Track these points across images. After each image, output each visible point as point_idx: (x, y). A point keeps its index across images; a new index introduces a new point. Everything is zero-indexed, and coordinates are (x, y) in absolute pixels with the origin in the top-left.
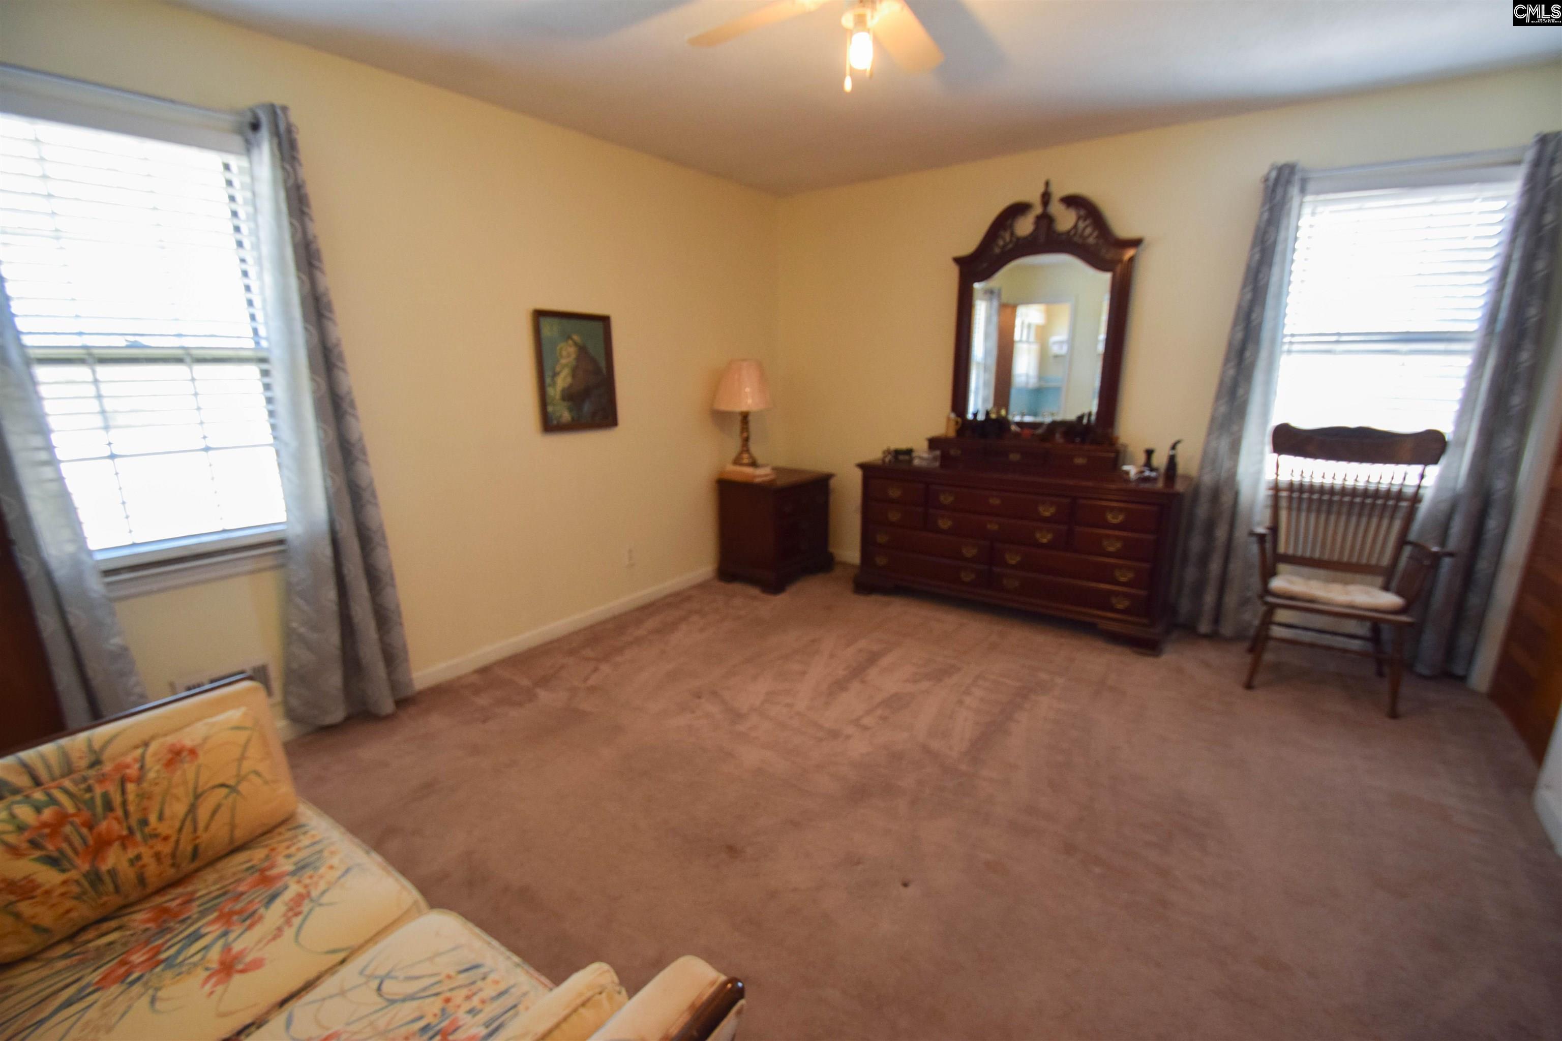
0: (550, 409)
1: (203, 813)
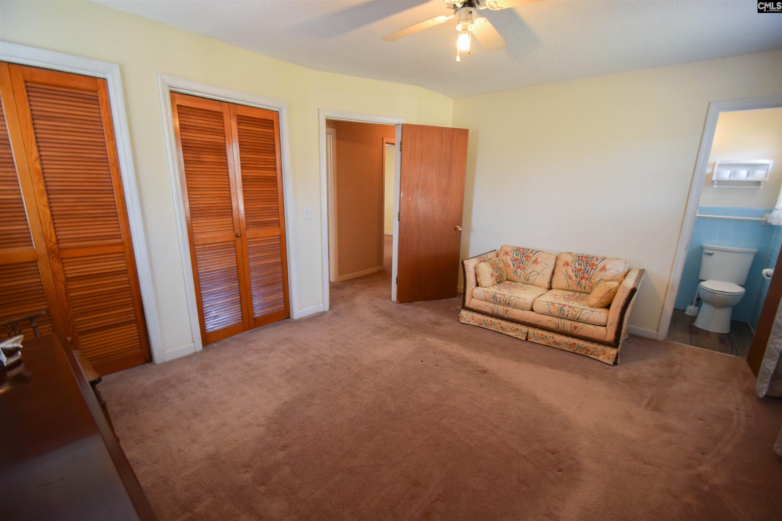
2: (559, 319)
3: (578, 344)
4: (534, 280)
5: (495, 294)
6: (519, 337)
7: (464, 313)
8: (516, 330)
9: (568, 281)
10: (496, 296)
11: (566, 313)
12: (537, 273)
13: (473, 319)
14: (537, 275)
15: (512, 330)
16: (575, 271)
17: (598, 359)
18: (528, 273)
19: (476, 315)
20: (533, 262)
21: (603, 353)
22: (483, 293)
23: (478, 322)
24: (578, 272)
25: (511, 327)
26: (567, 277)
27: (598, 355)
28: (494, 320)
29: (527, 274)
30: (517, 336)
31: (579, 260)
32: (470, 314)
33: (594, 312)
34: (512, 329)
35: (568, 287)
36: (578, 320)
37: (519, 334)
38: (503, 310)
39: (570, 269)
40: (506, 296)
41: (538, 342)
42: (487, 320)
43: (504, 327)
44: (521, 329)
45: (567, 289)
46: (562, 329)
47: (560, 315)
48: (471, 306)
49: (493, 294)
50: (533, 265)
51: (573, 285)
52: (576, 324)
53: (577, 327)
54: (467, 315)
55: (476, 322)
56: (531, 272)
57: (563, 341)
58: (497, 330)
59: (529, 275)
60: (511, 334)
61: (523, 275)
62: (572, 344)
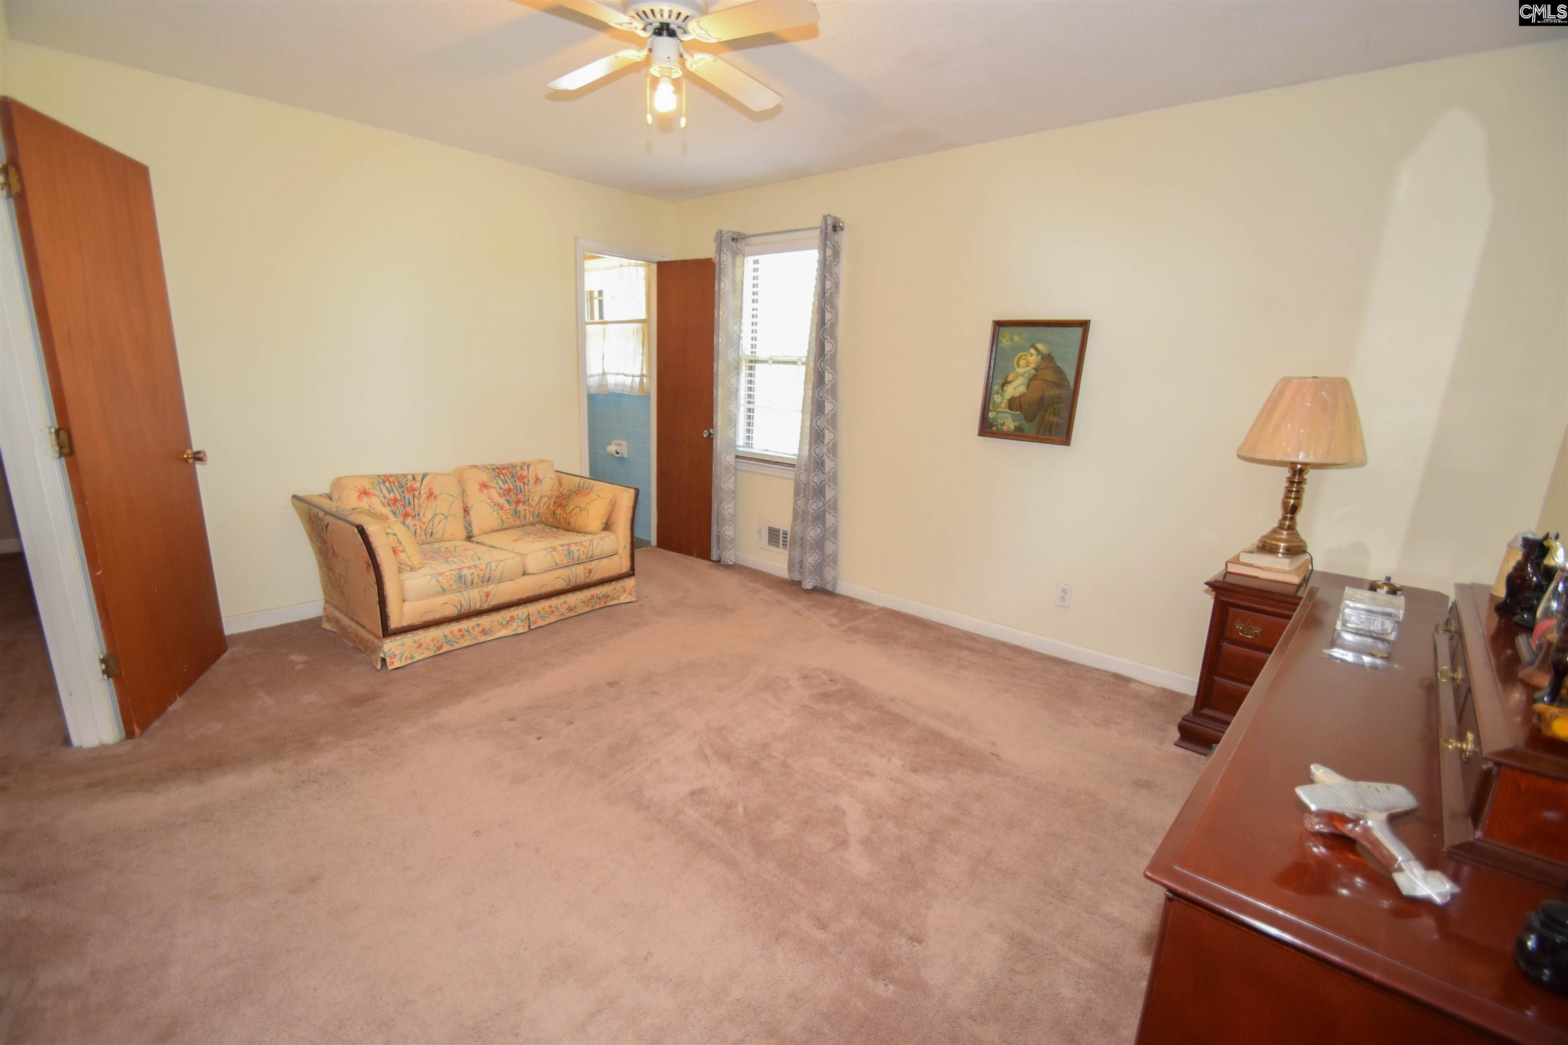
0: (991, 415)
1: (574, 512)
2: (567, 569)
3: (597, 594)
4: (444, 531)
5: (457, 571)
6: (520, 630)
7: (390, 646)
8: (510, 621)
9: (498, 514)
10: (463, 573)
11: (576, 555)
12: (443, 517)
13: (420, 646)
14: (445, 520)
15: (504, 625)
16: (504, 494)
17: (620, 602)
18: (428, 521)
19: (424, 635)
20: (428, 497)
21: (623, 590)
22: (434, 581)
23: (431, 647)
24: (508, 494)
25: (500, 621)
26: (496, 508)
27: (618, 598)
28: (465, 625)
29: (426, 524)
30: (515, 630)
31: (499, 475)
32: (408, 640)
33: (604, 539)
34: (502, 623)
35: (501, 523)
36: (591, 559)
37: (518, 626)
38: (481, 596)
39: (494, 493)
40: (481, 567)
41: (548, 621)
42: (451, 632)
43: (487, 627)
44: (518, 615)
45: (500, 527)
46: (575, 583)
47: (569, 562)
48: (405, 623)
49: (454, 572)
50: (430, 503)
51: (508, 518)
52: (589, 566)
53: (592, 570)
54: (403, 644)
55: (428, 649)
56: (433, 518)
57: (579, 601)
58: (475, 642)
59: (431, 523)
60: (504, 633)
61: (421, 527)
62: (590, 599)
